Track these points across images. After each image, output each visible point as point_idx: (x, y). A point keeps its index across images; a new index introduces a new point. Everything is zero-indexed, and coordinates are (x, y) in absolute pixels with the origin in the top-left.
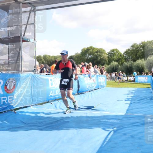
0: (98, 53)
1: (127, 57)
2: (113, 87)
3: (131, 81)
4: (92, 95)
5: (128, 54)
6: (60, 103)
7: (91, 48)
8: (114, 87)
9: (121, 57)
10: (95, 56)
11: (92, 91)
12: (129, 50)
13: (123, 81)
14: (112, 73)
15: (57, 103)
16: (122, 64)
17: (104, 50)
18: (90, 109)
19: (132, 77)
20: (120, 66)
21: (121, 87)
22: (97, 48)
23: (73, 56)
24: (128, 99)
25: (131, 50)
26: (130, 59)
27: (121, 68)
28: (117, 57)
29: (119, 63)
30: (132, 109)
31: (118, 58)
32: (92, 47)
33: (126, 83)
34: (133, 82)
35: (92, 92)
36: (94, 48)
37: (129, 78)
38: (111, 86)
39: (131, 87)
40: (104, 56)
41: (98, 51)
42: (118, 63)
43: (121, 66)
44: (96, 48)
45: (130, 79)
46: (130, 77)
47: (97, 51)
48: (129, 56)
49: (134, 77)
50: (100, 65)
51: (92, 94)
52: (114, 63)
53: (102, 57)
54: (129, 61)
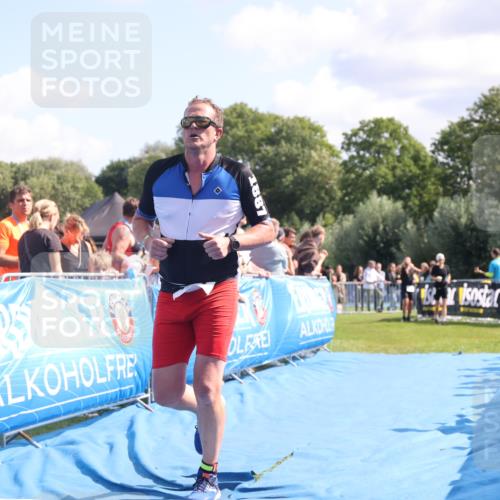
0: (284, 147)
1: (456, 169)
2: (369, 349)
3: (478, 315)
4: (242, 401)
5: (460, 149)
6: (46, 457)
7: (240, 115)
8: (377, 352)
9: (415, 170)
10: (265, 161)
11: (244, 375)
12: (464, 125)
13: (431, 313)
14: (365, 268)
15: (27, 456)
16: (428, 208)
17: (316, 129)
18: (232, 487)
19: (486, 290)
20: (410, 225)
21: (422, 351)
22: (277, 117)
23: (132, 162)
24: (462, 425)
25: (476, 125)
26: (470, 178)
27: (421, 236)
28: (394, 168)
29: (405, 207)
30: (481, 484)
31: (398, 172)
32: (243, 106)
33: (450, 323)
34: (489, 320)
35: (246, 381)
36: (258, 118)
37: (467, 294)
38: (361, 343)
39: (480, 349)
40: (316, 164)
41: (279, 132)
42: (399, 204)
43: (415, 223)
44: (270, 115)
45: (470, 298)
46: (471, 285)
47: (273, 130)
48: (468, 164)
49: (494, 287)
50: (296, 218)
51: (242, 394)
52: (380, 206)
53: (303, 171)
54: (465, 192)
